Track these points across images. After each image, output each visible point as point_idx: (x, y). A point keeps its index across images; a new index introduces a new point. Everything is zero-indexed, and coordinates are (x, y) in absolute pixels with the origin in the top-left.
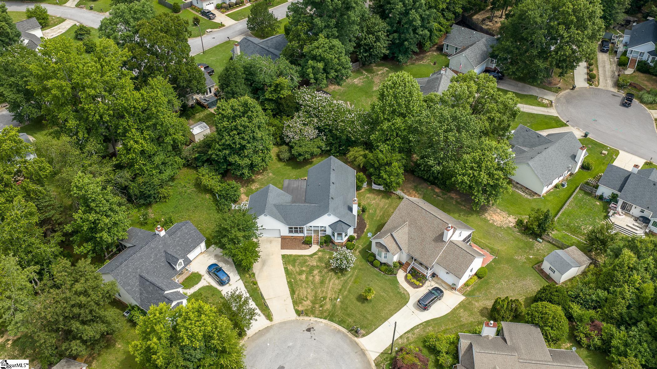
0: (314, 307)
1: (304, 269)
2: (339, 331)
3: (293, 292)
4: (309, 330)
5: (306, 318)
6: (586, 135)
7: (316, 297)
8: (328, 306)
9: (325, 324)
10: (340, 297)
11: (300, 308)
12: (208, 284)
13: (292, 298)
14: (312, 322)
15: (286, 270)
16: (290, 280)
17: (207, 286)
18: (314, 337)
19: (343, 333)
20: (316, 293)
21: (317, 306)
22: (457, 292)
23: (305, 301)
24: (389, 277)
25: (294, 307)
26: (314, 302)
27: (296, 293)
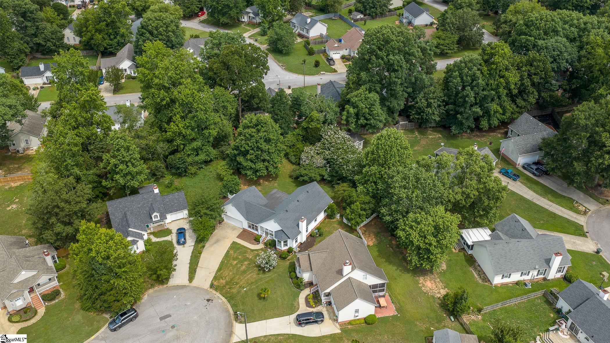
0: (225, 287)
1: (240, 257)
2: (228, 311)
3: (220, 269)
4: (208, 300)
5: (214, 292)
6: (598, 252)
7: (231, 280)
8: (234, 291)
9: (223, 302)
10: (248, 288)
11: (215, 283)
12: (170, 240)
13: (216, 274)
14: (215, 296)
15: (228, 252)
16: (224, 261)
17: (169, 241)
18: (207, 307)
19: (230, 314)
20: (234, 277)
21: (228, 287)
22: (337, 325)
23: (223, 280)
24: (296, 290)
25: (213, 280)
26: (227, 283)
27: (221, 272)
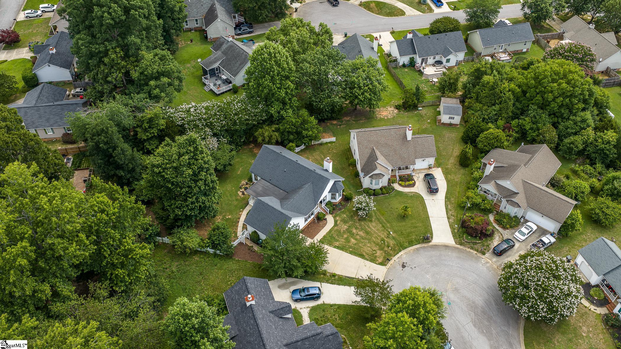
0: (386, 251)
1: (345, 236)
2: (417, 249)
3: (362, 256)
4: (404, 266)
5: (392, 262)
6: (346, 35)
7: (378, 244)
8: (392, 242)
9: (405, 253)
10: (389, 230)
11: (380, 260)
12: (309, 309)
13: (367, 260)
14: (397, 261)
15: (338, 248)
16: (350, 251)
17: (311, 310)
18: (413, 267)
19: (421, 247)
20: (374, 242)
21: (386, 249)
22: (434, 169)
23: (376, 253)
24: (393, 194)
25: (375, 263)
26: (381, 249)
27: (365, 254)
